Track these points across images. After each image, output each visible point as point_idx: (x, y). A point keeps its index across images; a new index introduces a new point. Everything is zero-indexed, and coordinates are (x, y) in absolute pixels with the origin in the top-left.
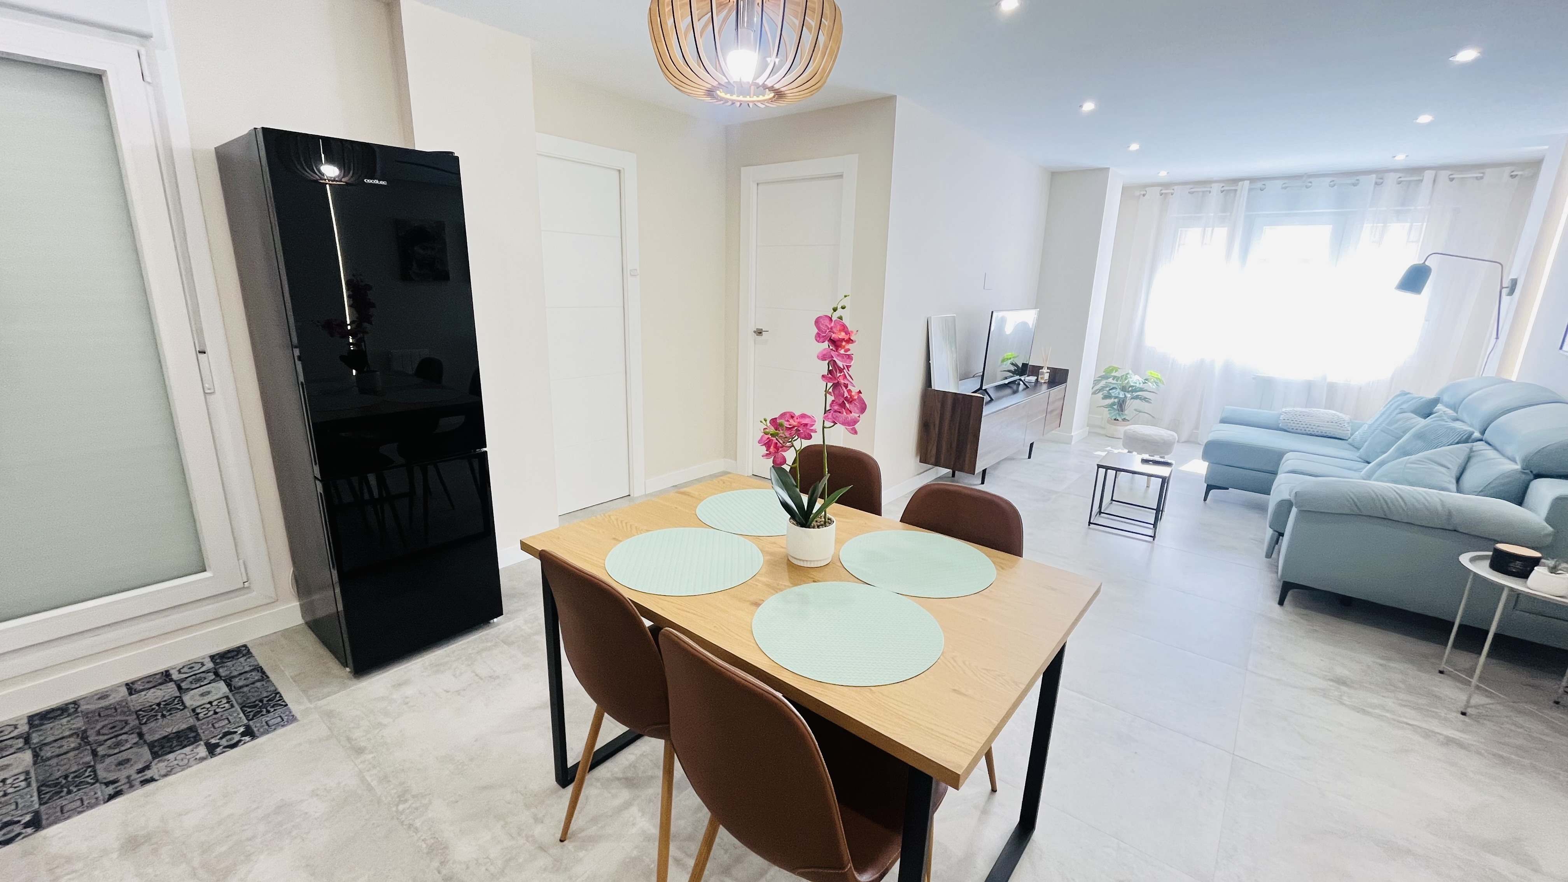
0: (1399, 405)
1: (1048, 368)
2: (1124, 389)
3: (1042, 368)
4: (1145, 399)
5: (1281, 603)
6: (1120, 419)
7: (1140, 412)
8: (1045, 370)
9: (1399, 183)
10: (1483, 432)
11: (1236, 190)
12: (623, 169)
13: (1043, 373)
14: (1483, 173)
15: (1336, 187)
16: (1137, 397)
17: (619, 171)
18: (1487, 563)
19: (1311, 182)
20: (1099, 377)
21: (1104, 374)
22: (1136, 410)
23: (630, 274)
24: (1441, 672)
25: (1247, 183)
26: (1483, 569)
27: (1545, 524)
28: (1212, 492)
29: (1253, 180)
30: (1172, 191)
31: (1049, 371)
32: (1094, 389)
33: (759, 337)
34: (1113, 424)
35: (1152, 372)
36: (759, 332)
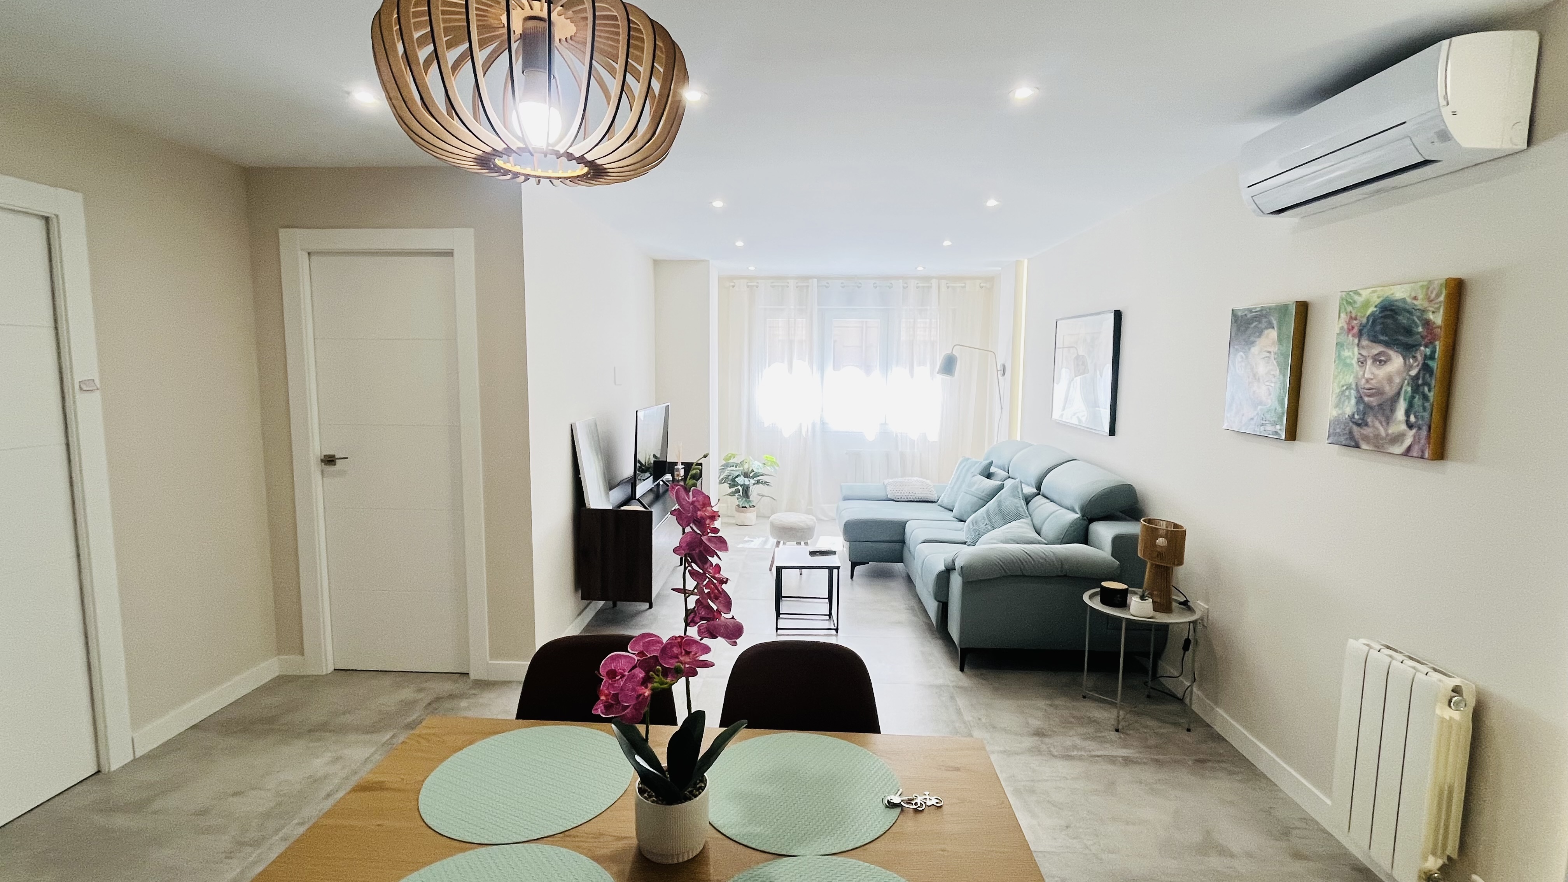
0: (968, 470)
1: (683, 464)
2: (746, 475)
3: (676, 464)
4: (765, 483)
5: (962, 670)
6: (748, 506)
7: (762, 496)
8: (680, 466)
9: (918, 287)
10: (1039, 488)
11: (808, 286)
12: (57, 216)
13: (678, 470)
14: (965, 283)
15: (878, 288)
16: (758, 482)
17: (47, 219)
18: (1098, 598)
19: (860, 283)
20: (722, 466)
21: (724, 462)
22: (759, 495)
23: (81, 389)
24: (1084, 697)
25: (815, 280)
26: (1096, 604)
27: (1112, 558)
28: (857, 568)
29: (819, 278)
30: (757, 284)
31: (684, 466)
32: (720, 478)
33: (331, 469)
34: (742, 512)
35: (768, 456)
36: (329, 460)
